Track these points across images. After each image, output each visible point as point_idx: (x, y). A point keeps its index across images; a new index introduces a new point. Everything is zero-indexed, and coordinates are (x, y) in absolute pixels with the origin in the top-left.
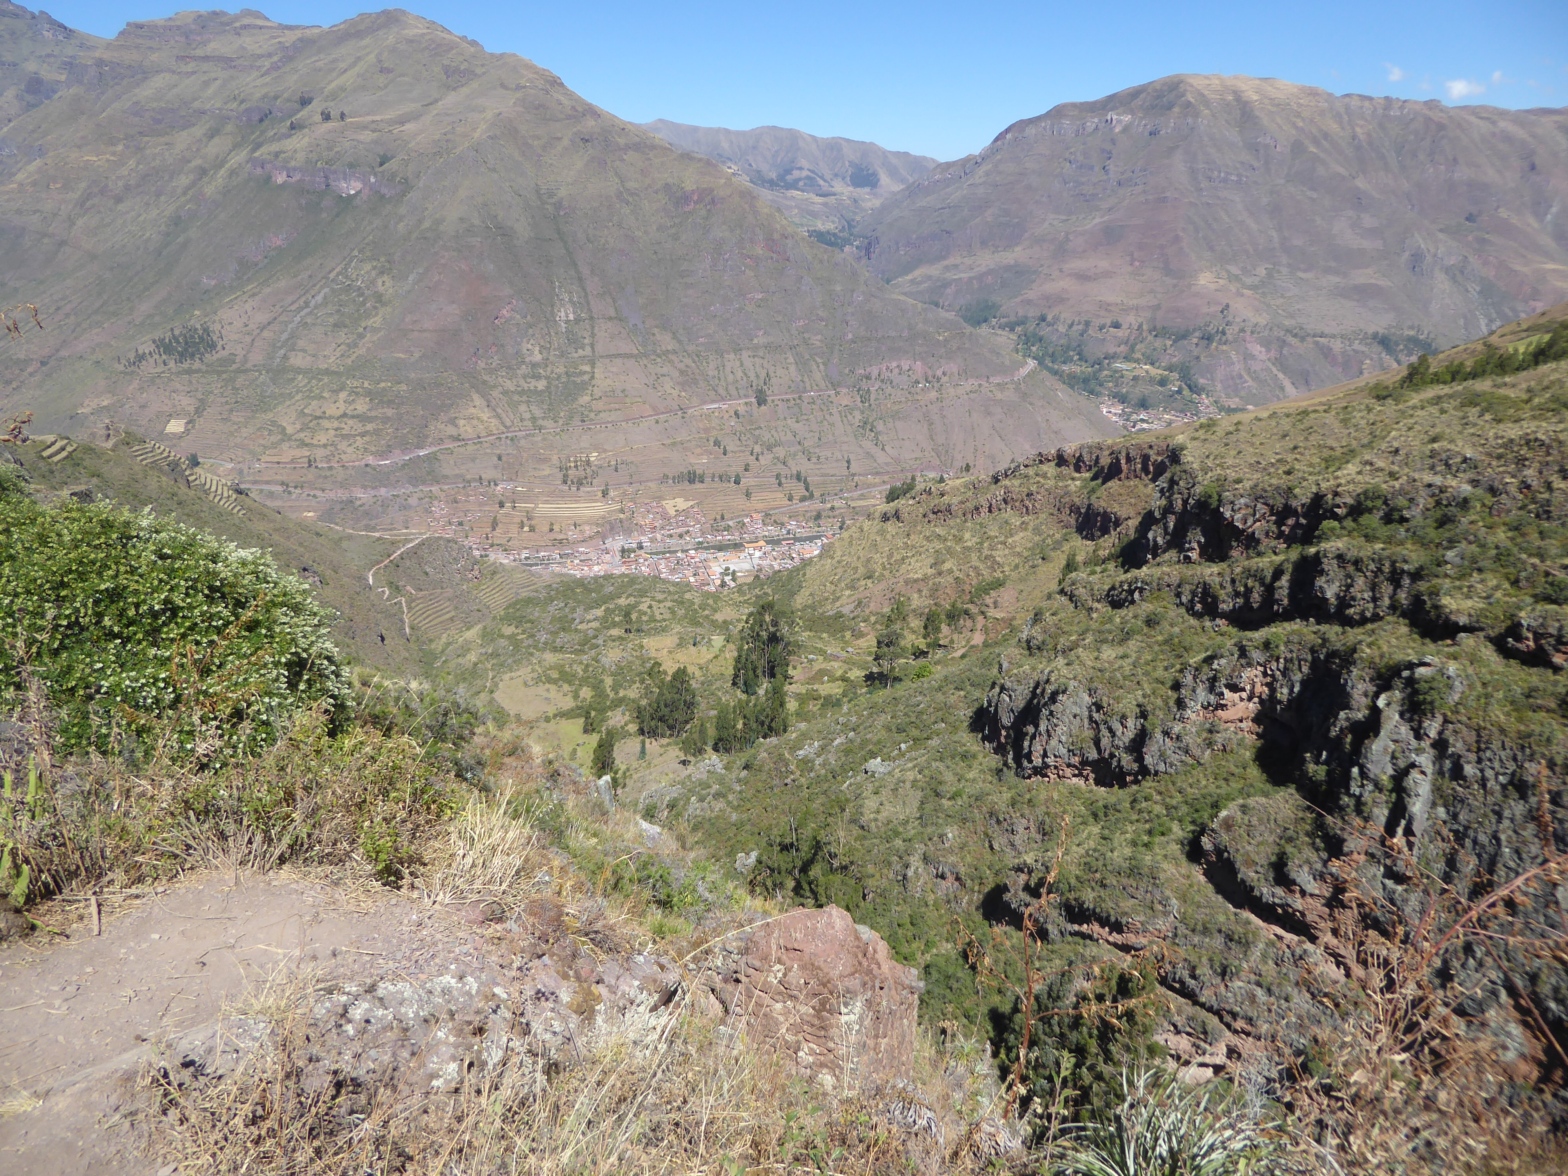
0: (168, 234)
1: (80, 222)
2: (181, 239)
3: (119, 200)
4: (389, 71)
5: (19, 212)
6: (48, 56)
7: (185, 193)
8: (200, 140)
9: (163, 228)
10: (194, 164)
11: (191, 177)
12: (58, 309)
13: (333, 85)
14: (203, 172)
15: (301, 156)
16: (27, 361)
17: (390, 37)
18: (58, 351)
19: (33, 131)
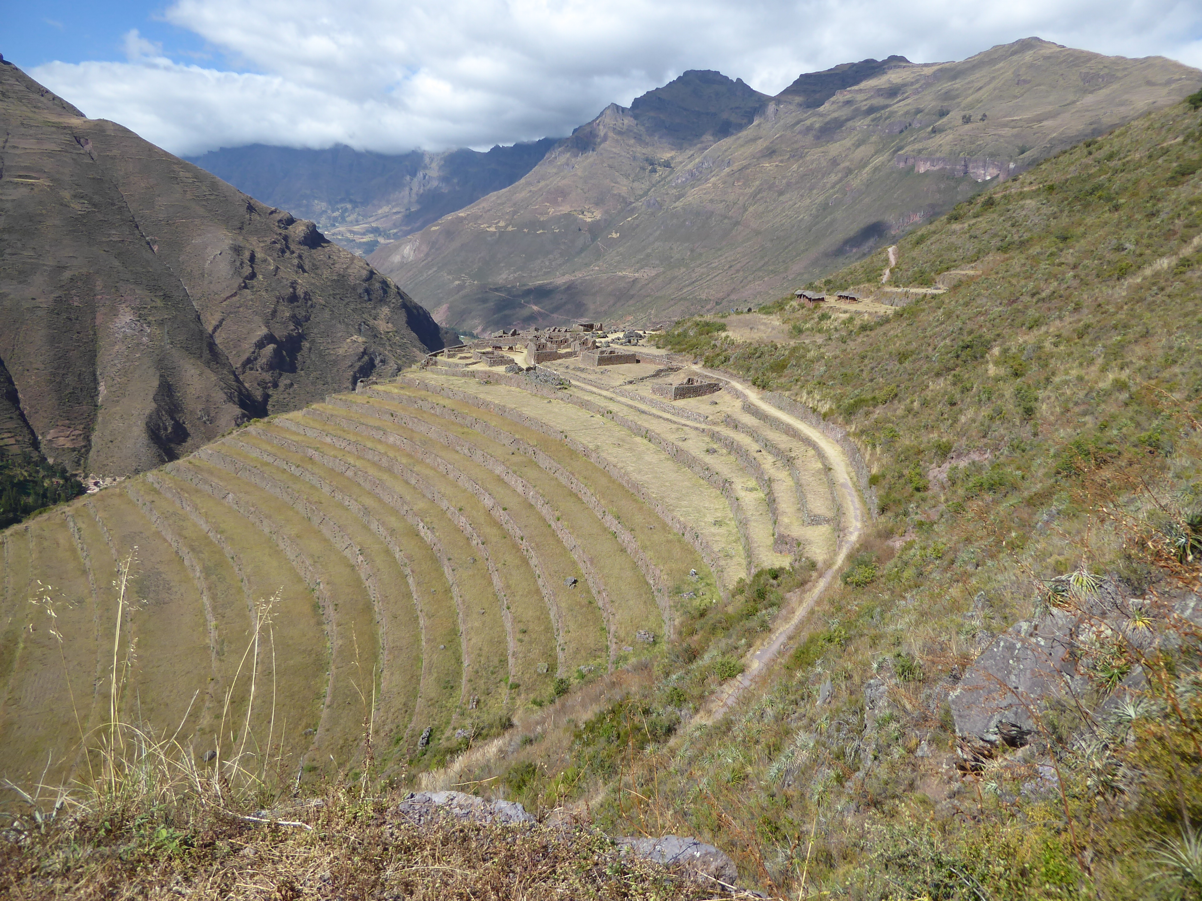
0: (817, 217)
1: (751, 209)
2: (828, 219)
3: (781, 193)
4: (1025, 82)
5: (711, 201)
6: (737, 108)
7: (833, 187)
8: (849, 149)
9: (814, 211)
10: (843, 165)
11: (840, 175)
12: (731, 267)
13: (969, 99)
14: (849, 171)
15: (946, 149)
16: (707, 301)
17: (1028, 56)
18: (729, 295)
19: (725, 151)
